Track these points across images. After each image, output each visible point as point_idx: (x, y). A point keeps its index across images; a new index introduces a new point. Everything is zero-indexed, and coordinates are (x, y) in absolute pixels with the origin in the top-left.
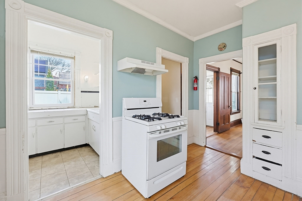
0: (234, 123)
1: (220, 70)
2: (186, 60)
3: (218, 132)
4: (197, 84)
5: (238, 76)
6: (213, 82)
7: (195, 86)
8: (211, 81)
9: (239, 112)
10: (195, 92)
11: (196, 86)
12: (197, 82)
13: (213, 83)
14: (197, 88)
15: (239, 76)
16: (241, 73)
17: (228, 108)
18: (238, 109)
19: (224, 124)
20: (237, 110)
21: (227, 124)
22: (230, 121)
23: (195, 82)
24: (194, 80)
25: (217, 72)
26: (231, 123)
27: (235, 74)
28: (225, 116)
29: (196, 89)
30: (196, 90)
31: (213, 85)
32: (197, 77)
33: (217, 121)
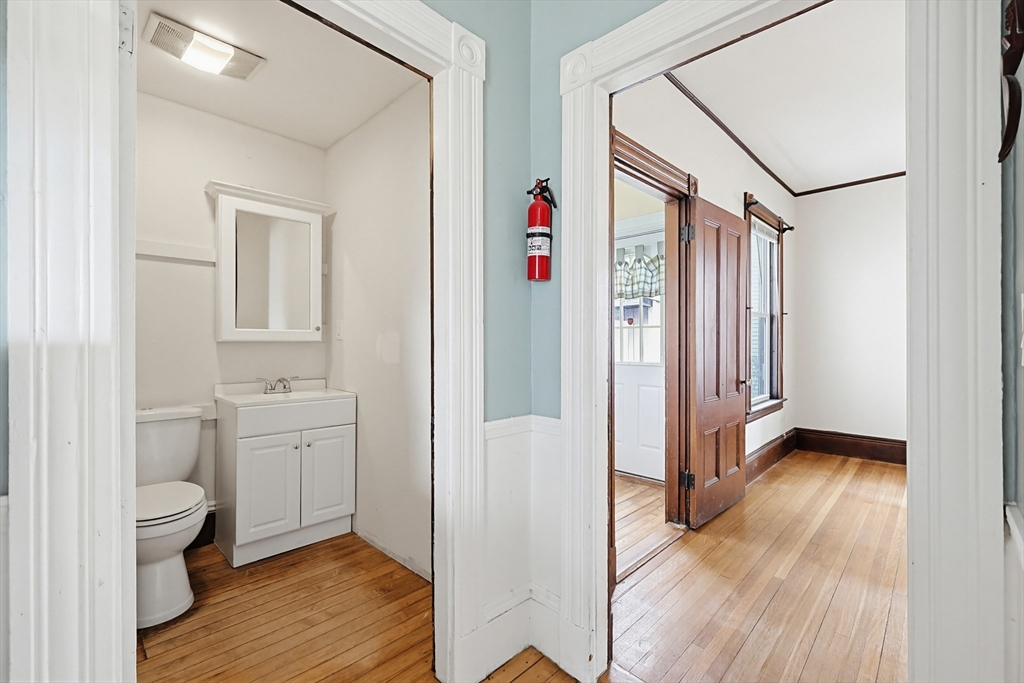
0: (759, 458)
1: (696, 191)
2: (465, 52)
3: (687, 523)
4: (549, 236)
5: (775, 242)
6: (662, 262)
7: (537, 253)
8: (653, 256)
9: (779, 407)
10: (537, 287)
11: (545, 253)
12: (547, 220)
13: (663, 268)
14: (546, 261)
15: (779, 240)
16: (785, 230)
17: (738, 390)
18: (775, 391)
19: (717, 475)
20: (772, 397)
21: (730, 471)
22: (747, 454)
23: (532, 223)
24: (532, 211)
25: (683, 200)
26: (748, 461)
27: (761, 230)
28: (721, 434)
29: (540, 269)
30: (546, 275)
31: (663, 276)
32: (546, 189)
33: (683, 464)
